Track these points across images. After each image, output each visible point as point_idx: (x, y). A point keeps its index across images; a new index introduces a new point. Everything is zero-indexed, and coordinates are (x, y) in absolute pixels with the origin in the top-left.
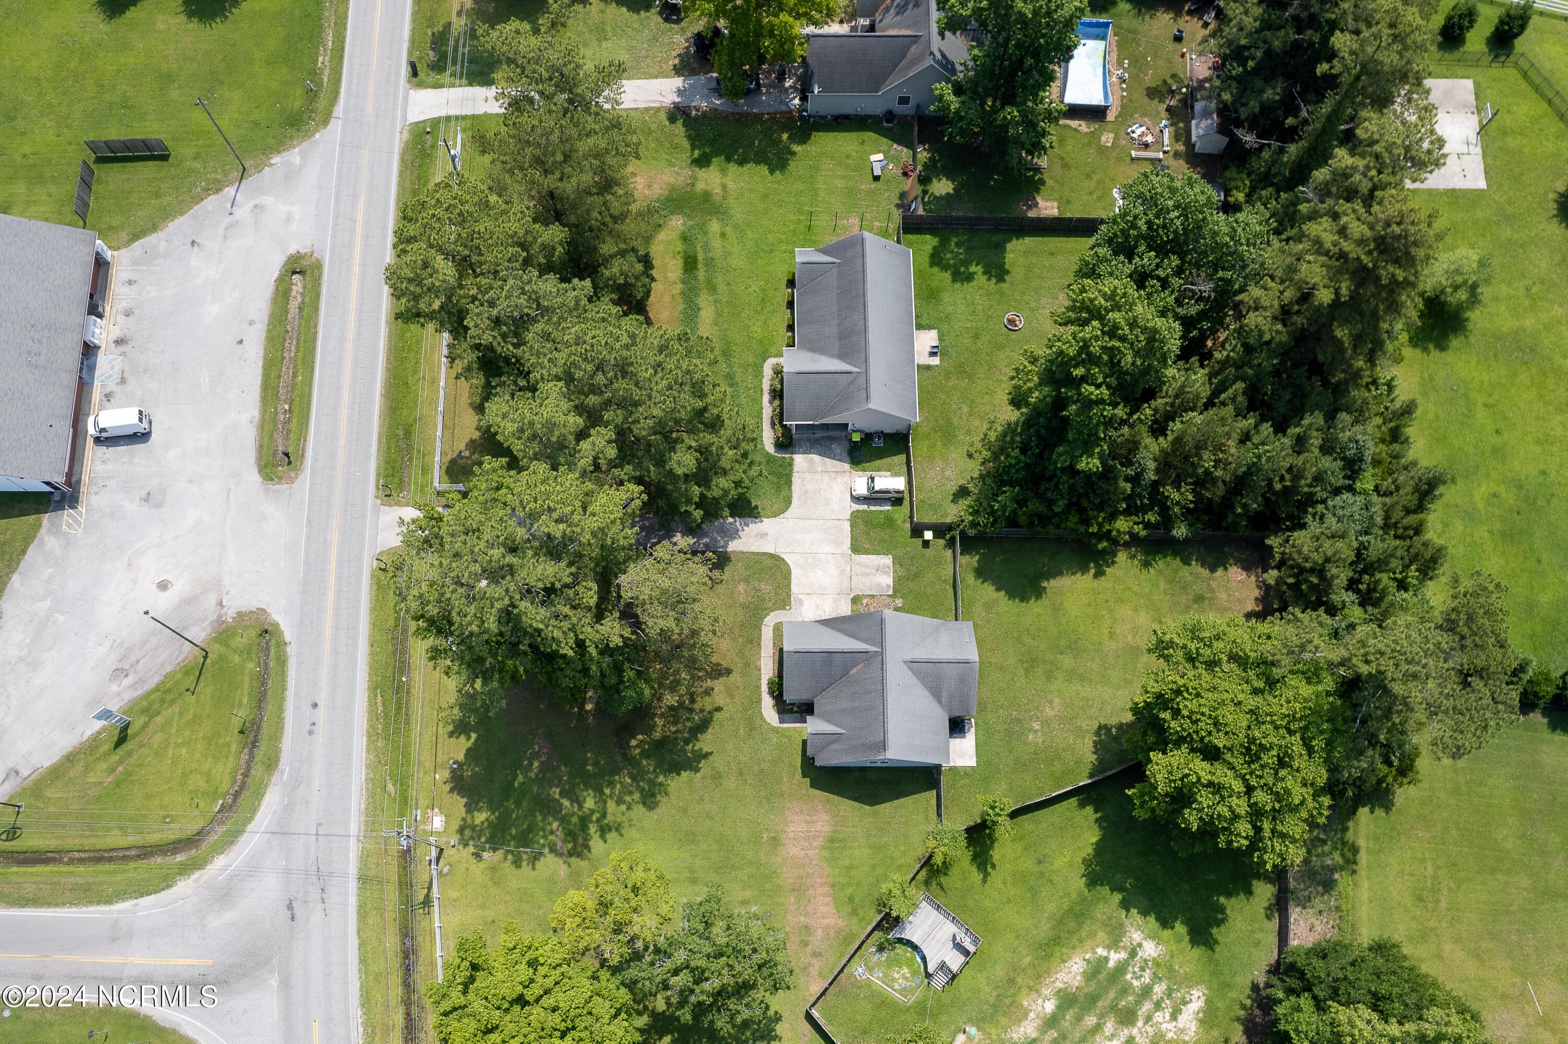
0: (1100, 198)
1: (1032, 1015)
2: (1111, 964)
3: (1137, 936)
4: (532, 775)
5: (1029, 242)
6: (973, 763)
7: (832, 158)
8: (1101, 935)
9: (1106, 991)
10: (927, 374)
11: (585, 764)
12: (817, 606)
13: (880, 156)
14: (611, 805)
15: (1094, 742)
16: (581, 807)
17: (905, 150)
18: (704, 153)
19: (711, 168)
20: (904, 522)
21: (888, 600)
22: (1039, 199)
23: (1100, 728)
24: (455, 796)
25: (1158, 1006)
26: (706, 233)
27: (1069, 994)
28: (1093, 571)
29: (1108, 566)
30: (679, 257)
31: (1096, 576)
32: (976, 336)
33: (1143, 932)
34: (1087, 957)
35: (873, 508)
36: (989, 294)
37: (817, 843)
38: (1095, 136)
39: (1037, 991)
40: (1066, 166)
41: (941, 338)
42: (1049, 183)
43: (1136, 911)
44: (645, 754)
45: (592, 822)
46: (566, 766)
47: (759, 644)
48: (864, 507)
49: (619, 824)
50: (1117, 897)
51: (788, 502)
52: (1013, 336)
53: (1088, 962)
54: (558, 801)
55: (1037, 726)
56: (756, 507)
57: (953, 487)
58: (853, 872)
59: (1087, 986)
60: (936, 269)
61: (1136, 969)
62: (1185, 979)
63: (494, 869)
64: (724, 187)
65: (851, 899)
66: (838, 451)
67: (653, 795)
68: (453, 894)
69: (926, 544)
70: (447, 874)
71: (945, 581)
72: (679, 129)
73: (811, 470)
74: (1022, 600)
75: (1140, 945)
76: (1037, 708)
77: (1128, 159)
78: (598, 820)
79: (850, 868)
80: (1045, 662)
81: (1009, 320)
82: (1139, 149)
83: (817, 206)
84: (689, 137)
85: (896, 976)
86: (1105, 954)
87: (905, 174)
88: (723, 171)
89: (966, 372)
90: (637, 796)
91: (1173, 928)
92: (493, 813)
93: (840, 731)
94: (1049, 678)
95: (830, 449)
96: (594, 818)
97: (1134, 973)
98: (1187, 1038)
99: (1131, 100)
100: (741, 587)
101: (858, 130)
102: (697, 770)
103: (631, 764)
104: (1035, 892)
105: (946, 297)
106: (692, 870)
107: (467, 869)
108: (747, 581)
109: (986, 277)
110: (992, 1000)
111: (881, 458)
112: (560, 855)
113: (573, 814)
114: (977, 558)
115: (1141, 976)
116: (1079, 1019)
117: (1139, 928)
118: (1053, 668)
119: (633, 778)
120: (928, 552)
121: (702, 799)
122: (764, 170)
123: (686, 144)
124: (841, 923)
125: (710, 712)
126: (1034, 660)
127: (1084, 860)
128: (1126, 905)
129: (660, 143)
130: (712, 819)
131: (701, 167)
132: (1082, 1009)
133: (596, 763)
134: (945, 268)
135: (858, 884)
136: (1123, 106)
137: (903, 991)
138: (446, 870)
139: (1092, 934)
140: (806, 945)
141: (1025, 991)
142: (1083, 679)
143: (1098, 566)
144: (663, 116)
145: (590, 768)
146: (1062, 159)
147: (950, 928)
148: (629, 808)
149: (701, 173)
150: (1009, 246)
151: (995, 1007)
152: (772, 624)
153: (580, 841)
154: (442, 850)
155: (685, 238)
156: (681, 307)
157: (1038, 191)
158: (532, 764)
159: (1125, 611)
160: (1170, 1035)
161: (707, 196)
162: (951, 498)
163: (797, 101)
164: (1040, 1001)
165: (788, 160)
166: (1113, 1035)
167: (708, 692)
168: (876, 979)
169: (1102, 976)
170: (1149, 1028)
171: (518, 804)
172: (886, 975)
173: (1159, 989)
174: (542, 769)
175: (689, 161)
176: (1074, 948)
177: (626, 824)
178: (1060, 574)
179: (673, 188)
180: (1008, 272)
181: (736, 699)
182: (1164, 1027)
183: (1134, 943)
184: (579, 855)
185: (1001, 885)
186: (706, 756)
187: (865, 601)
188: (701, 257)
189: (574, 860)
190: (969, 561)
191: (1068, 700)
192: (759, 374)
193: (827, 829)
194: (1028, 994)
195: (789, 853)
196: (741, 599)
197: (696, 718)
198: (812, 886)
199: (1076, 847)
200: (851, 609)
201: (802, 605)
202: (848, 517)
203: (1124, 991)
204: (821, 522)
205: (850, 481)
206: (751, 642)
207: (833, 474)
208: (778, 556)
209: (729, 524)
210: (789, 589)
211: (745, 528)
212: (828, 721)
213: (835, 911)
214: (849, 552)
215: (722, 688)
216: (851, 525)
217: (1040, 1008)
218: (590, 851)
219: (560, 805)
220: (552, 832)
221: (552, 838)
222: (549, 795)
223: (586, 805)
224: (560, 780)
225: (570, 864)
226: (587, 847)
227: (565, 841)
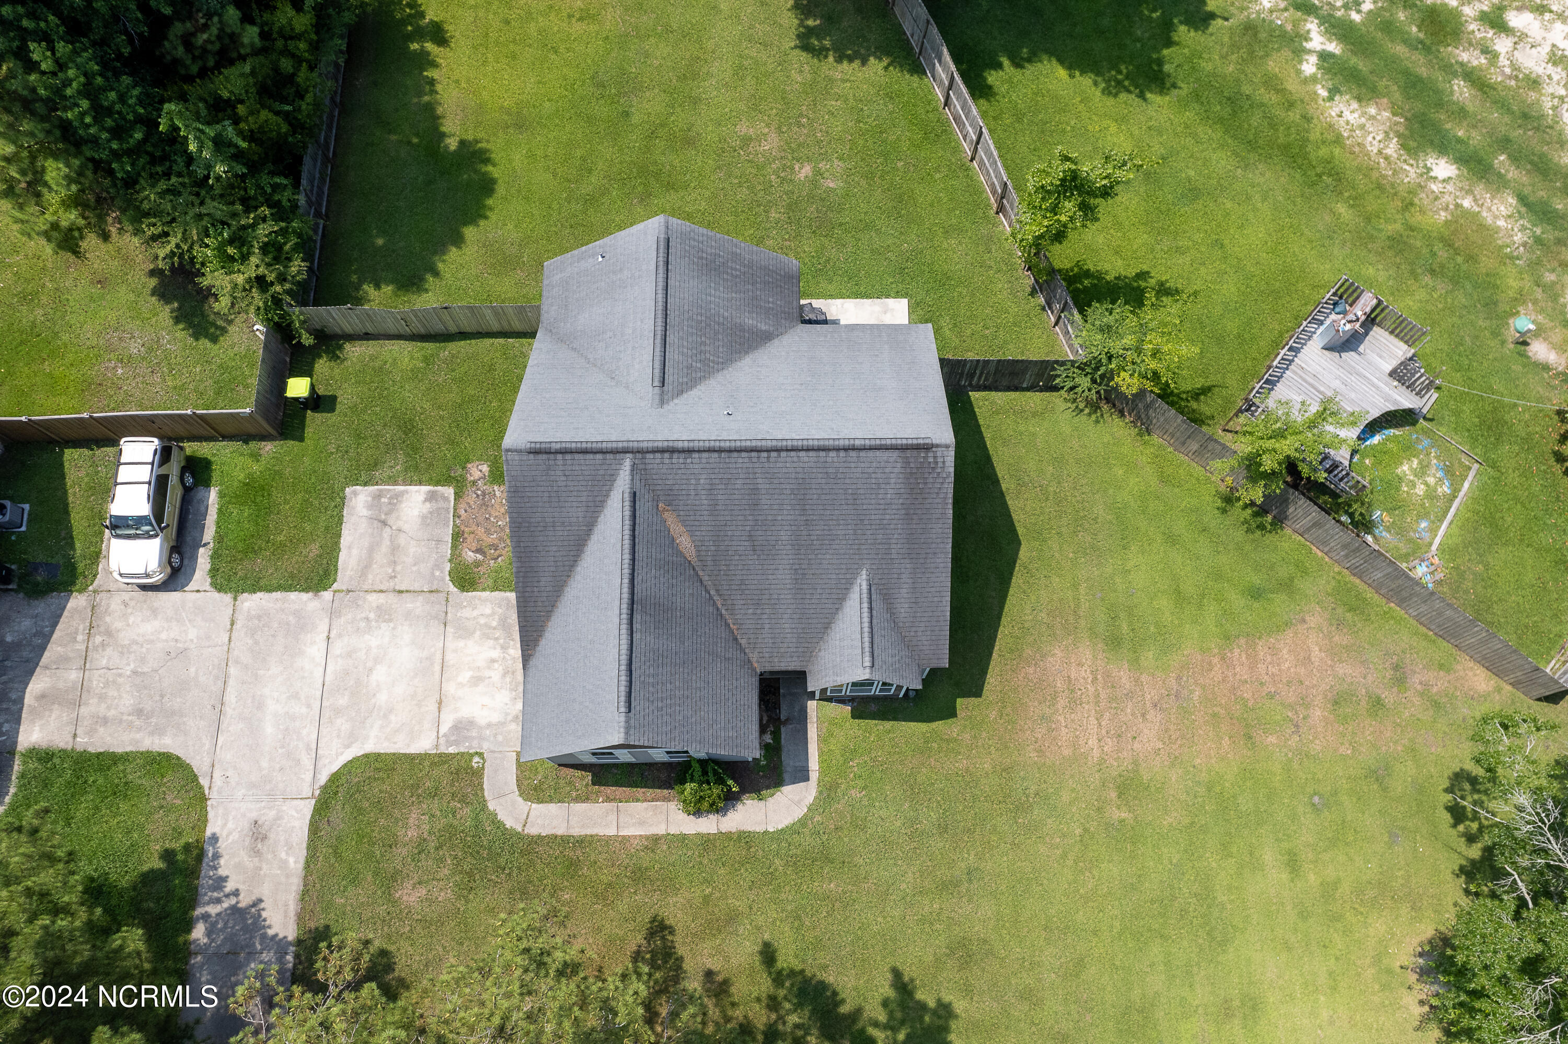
1: (1467, 203)
2: (1333, 47)
6: (900, 305)
8: (1274, 65)
9: (1391, 59)
12: (477, 680)
15: (839, 60)
20: (256, 457)
21: (471, 497)
23: (806, 47)
27: (1409, 129)
28: (429, 46)
29: (422, 15)
31: (441, 40)
34: (1323, 93)
35: (209, 534)
37: (1124, 677)
39: (1412, 194)
47: (582, 842)
48: (202, 556)
50: (1182, 32)
51: (164, 763)
53: (1334, 92)
55: (805, 171)
56: (168, 855)
57: (176, 339)
58: (1188, 588)
59: (1387, 95)
65: (1256, 594)
71: (426, 359)
74: (490, 192)
76: (761, 168)
79: (1179, 597)
80: (648, 149)
85: (1420, 489)
86: (1313, 59)
93: (862, 582)
94: (687, 141)
100: (409, 895)
102: (945, 1011)
104: (1193, 193)
106: (1226, 1012)
108: (389, 881)
110: (1442, 287)
111: (65, 511)
116: (1461, 113)
118: (661, 132)
120: (346, 397)
121: (1027, 995)
124: (1316, 618)
125: (778, 979)
127: (1107, 92)
130: (1080, 963)
132: (1439, 106)
135: (1218, 575)
139: (1272, 83)
141: (1416, 219)
143: (420, 34)
151: (1460, 278)
152: (523, 806)
162: (205, 343)
164: (1435, 187)
166: (1486, 51)
167: (718, 986)
168: (1438, 534)
169: (1361, 64)
176: (1307, 118)
178: (430, 114)
181: (740, 905)
185: (1185, 261)
186: (902, 986)
187: (470, 556)
191: (742, 106)
193: (1086, 653)
194: (1422, 212)
195: (1157, 752)
196: (445, 895)
197: (793, 1019)
198: (1234, 689)
199: (1081, 107)
200: (495, 588)
201: (471, 723)
202: (227, 598)
203: (1389, 27)
204: (232, 670)
205: (126, 596)
206: (573, 865)
207: (98, 639)
208: (324, 788)
209: (209, 933)
210: (423, 757)
211: (230, 887)
212: (827, 626)
213: (1289, 633)
214: (327, 595)
215: (707, 946)
216: (253, 590)
217: (1450, 188)
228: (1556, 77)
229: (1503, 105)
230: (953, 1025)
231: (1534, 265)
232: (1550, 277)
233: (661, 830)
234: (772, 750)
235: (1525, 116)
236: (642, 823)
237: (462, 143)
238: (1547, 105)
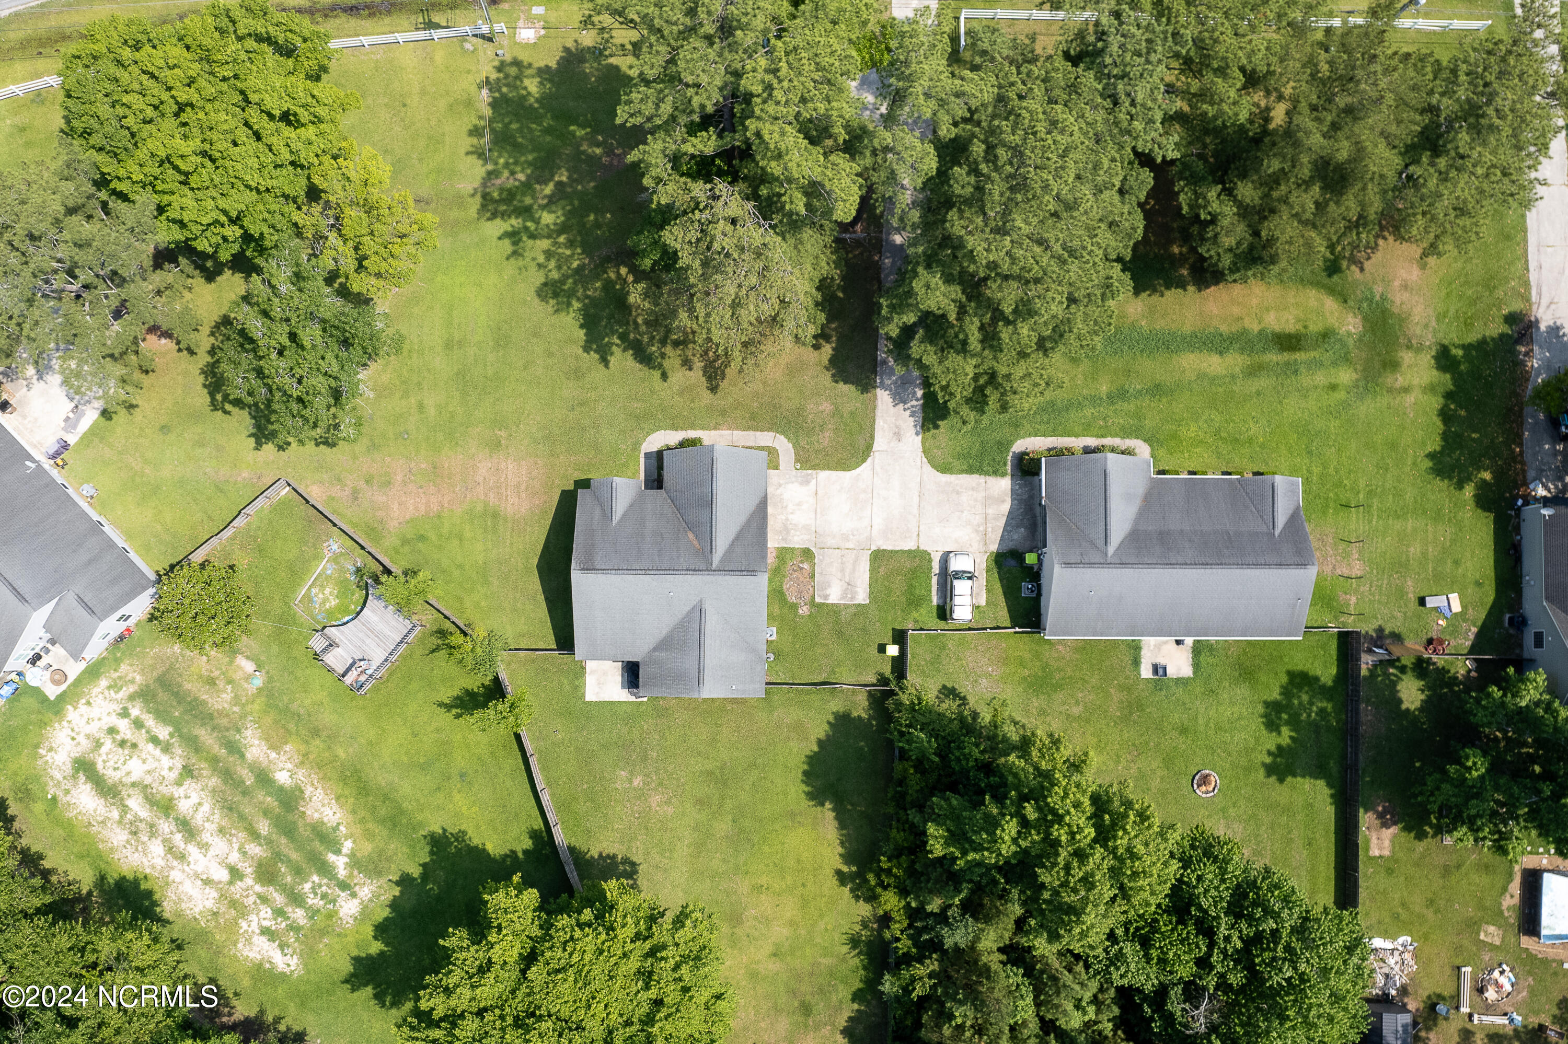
0: (1396, 917)
1: (273, 755)
2: (331, 857)
3: (365, 892)
4: (584, 147)
5: (1327, 812)
6: (590, 696)
7: (1453, 541)
8: (367, 848)
9: (300, 848)
10: (1128, 659)
11: (597, 211)
12: (799, 504)
13: (1456, 607)
14: (545, 244)
15: (614, 857)
16: (543, 207)
17: (1468, 643)
18: (1459, 362)
19: (1435, 372)
20: (916, 621)
21: (807, 597)
22: (1393, 830)
23: (633, 864)
24: (559, 54)
25: (279, 912)
26: (1334, 364)
27: (297, 803)
28: (846, 869)
29: (851, 891)
30: (1299, 327)
31: (839, 873)
32: (1184, 731)
33: (371, 900)
34: (342, 828)
35: (934, 580)
36: (1248, 751)
37: (492, 498)
38: (1497, 916)
39: (302, 763)
40: (1446, 871)
41: (1179, 681)
42: (1421, 846)
43: (397, 894)
44: (608, 286)
45: (524, 221)
46: (595, 187)
47: (748, 428)
48: (936, 568)
49: (521, 255)
50: (415, 872)
51: (944, 468)
52: (1185, 782)
53: (336, 829)
54: (551, 179)
55: (637, 781)
56: (937, 427)
57: (964, 687)
58: (456, 542)
59: (306, 825)
60: (1284, 679)
61: (324, 888)
62: (311, 949)
63: (469, 103)
64: (1406, 390)
65: (422, 538)
66: (1016, 537)
67: (556, 295)
68: (439, 56)
69: (882, 649)
70: (462, 47)
71: (833, 671)
72: (1496, 328)
73: (988, 500)
74: (805, 773)
75: (354, 895)
76: (661, 784)
77: (1458, 962)
78: (526, 229)
79: (460, 537)
80: (722, 798)
81: (1207, 776)
82: (1475, 979)
83: (1379, 517)
84: (1483, 342)
85: (328, 590)
86: (345, 850)
87: (1430, 641)
88: (1431, 389)
89: (1131, 714)
90: (555, 275)
91: (375, 938)
92: (537, 100)
93: (615, 522)
94: (700, 802)
95: (1018, 526)
96: (529, 224)
97: (320, 886)
98: (240, 946)
99: (1555, 974)
100: (827, 407)
101: (1498, 578)
102: (586, 349)
103: (596, 267)
104: (424, 767)
105: (1243, 691)
106: (460, 344)
107: (469, 72)
108: (836, 413)
109: (1273, 748)
110: (294, 707)
111: (1005, 594)
112: (484, 185)
113: (534, 198)
114: (864, 715)
115: (316, 894)
116: (266, 813)
117: (376, 896)
118: (714, 808)
119: (579, 271)
120: (871, 649)
121: (551, 355)
122: (1434, 444)
123: (1472, 337)
124: (393, 525)
125: (660, 366)
126: (725, 784)
127: (464, 833)
128: (405, 881)
129: (1473, 302)
130: (525, 368)
131: (1436, 358)
132: (278, 817)
133: (597, 225)
134: (1286, 692)
135: (440, 547)
136: (1545, 962)
137: (308, 598)
138: (468, 46)
139: (369, 836)
140: (367, 482)
141: (303, 748)
142: (699, 847)
143: (851, 878)
144: (1516, 306)
145: (592, 217)
146: (1458, 867)
147: (377, 655)
148: (540, 266)
149: (1426, 360)
150: (1321, 783)
151: (285, 711)
152: (776, 445)
153: (502, 208)
154: (490, 40)
155: (1326, 335)
156: (1224, 329)
157: (1407, 829)
158: (598, 146)
159: (790, 910)
160: (244, 925)
161: (1392, 365)
162: (949, 685)
163: (1541, 492)
164: (289, 766)
165: (1450, 478)
166: (244, 853)
167: (687, 363)
168: (323, 566)
169: (317, 844)
170: (252, 899)
171: (548, 131)
172: (328, 578)
173: (299, 915)
174: (591, 159)
175: (1446, 342)
176: (354, 812)
177: (520, 263)
178: (842, 824)
179: (1403, 320)
180: (1281, 780)
181: (677, 398)
182: (253, 918)
183: (357, 889)
184: (483, 206)
185: (434, 725)
186: (605, 361)
187: (806, 566)
188: (1300, 356)
189: (478, 199)
190: (860, 707)
191: (670, 825)
192: (1126, 433)
193: (510, 510)
194: (299, 751)
195: (480, 461)
196: (810, 406)
197: (654, 349)
198: (439, 491)
199: (481, 823)
200: (793, 549)
201: (801, 484)
202: (922, 548)
203: (298, 872)
204: (916, 512)
205: (971, 550)
206: (753, 418)
207: (981, 528)
208: (868, 456)
209: (915, 393)
210: (823, 469)
211: (908, 412)
212: (631, 506)
213: (407, 517)
214: (874, 548)
215: (693, 381)
216: (909, 552)
217: (281, 765)
218: (489, 219)
219: (545, 182)
220: (513, 173)
221: (506, 173)
222: (559, 168)
223: (545, 214)
224: (577, 181)
225: (473, 195)
226: (494, 216)
227: (501, 190)
228: (208, 835)
229: (242, 817)
230: (582, 343)
231: (243, 716)
232: (236, 709)
233: (713, 432)
234: (660, 467)
235: (230, 809)
236: (721, 436)
237: (823, 805)
238: (217, 816)
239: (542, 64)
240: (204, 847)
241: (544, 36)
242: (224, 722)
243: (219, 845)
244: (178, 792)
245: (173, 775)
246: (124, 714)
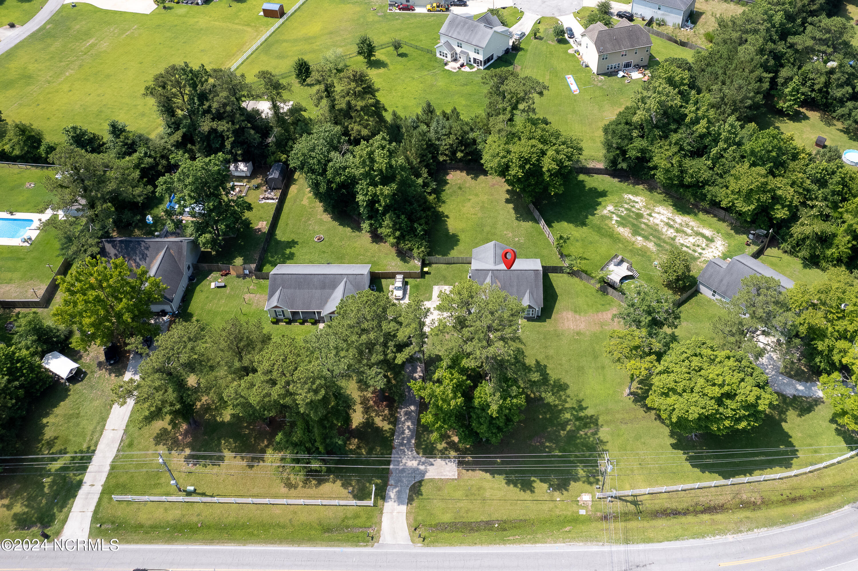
0: (263, 208)
1: (644, 244)
2: (618, 219)
3: (605, 212)
4: (554, 446)
8: (606, 222)
9: (630, 221)
11: (546, 419)
13: (213, 284)
14: (567, 405)
16: (570, 420)
20: (416, 281)
22: (257, 227)
24: (570, 488)
25: (633, 207)
27: (633, 232)
28: (446, 219)
29: (444, 214)
31: (448, 218)
34: (616, 226)
35: (408, 292)
36: (302, 247)
37: (578, 317)
39: (634, 243)
43: (595, 212)
45: (578, 415)
46: (547, 428)
48: (408, 296)
50: (590, 217)
53: (618, 226)
54: (568, 431)
55: (517, 239)
57: (401, 263)
58: (590, 304)
59: (629, 227)
61: (619, 212)
62: (621, 199)
65: (603, 305)
67: (561, 385)
71: (447, 267)
74: (459, 241)
75: (609, 211)
76: (508, 239)
77: (246, 197)
78: (577, 412)
79: (588, 305)
86: (614, 221)
90: (561, 393)
91: (600, 202)
94: (495, 234)
96: (576, 413)
97: (621, 213)
98: (644, 199)
102: (545, 366)
104: (591, 243)
105: (300, 261)
106: (598, 368)
113: (574, 423)
115: (622, 211)
116: (643, 229)
117: (602, 211)
118: (489, 233)
120: (433, 272)
121: (560, 364)
124: (615, 309)
127: (575, 227)
128: (593, 215)
130: (570, 359)
132: (639, 229)
133: (545, 413)
135: (596, 302)
139: (606, 225)
141: (634, 246)
142: (495, 224)
143: (444, 217)
145: (548, 416)
147: (612, 266)
148: (569, 397)
150: (278, 239)
151: (643, 256)
153: (588, 420)
158: (547, 447)
160: (644, 204)
164: (638, 241)
166: (648, 220)
169: (624, 222)
170: (643, 210)
173: (626, 206)
174: (550, 441)
176: (613, 231)
177: (577, 398)
180: (292, 240)
182: (641, 205)
184: (597, 420)
185: (589, 253)
186: (537, 362)
189: (600, 422)
191: (505, 229)
193: (570, 313)
194: (636, 246)
195: (584, 328)
198: (599, 319)
199: (570, 229)
203: (629, 216)
213: (610, 311)
214: (430, 302)
217: (641, 241)
218: (594, 415)
219: (570, 431)
220: (586, 434)
221: (589, 434)
222: (565, 437)
223: (569, 417)
224: (556, 431)
225: (602, 425)
226: (592, 416)
227: (590, 428)
228: (661, 224)
229: (652, 229)
230: (548, 368)
231: (658, 254)
232: (661, 256)
235: (655, 230)
238: (660, 228)
239: (577, 484)
240: (662, 221)
241: (578, 496)
242: (664, 252)
243: (657, 221)
244: (675, 234)
245: (678, 238)
246: (700, 254)
